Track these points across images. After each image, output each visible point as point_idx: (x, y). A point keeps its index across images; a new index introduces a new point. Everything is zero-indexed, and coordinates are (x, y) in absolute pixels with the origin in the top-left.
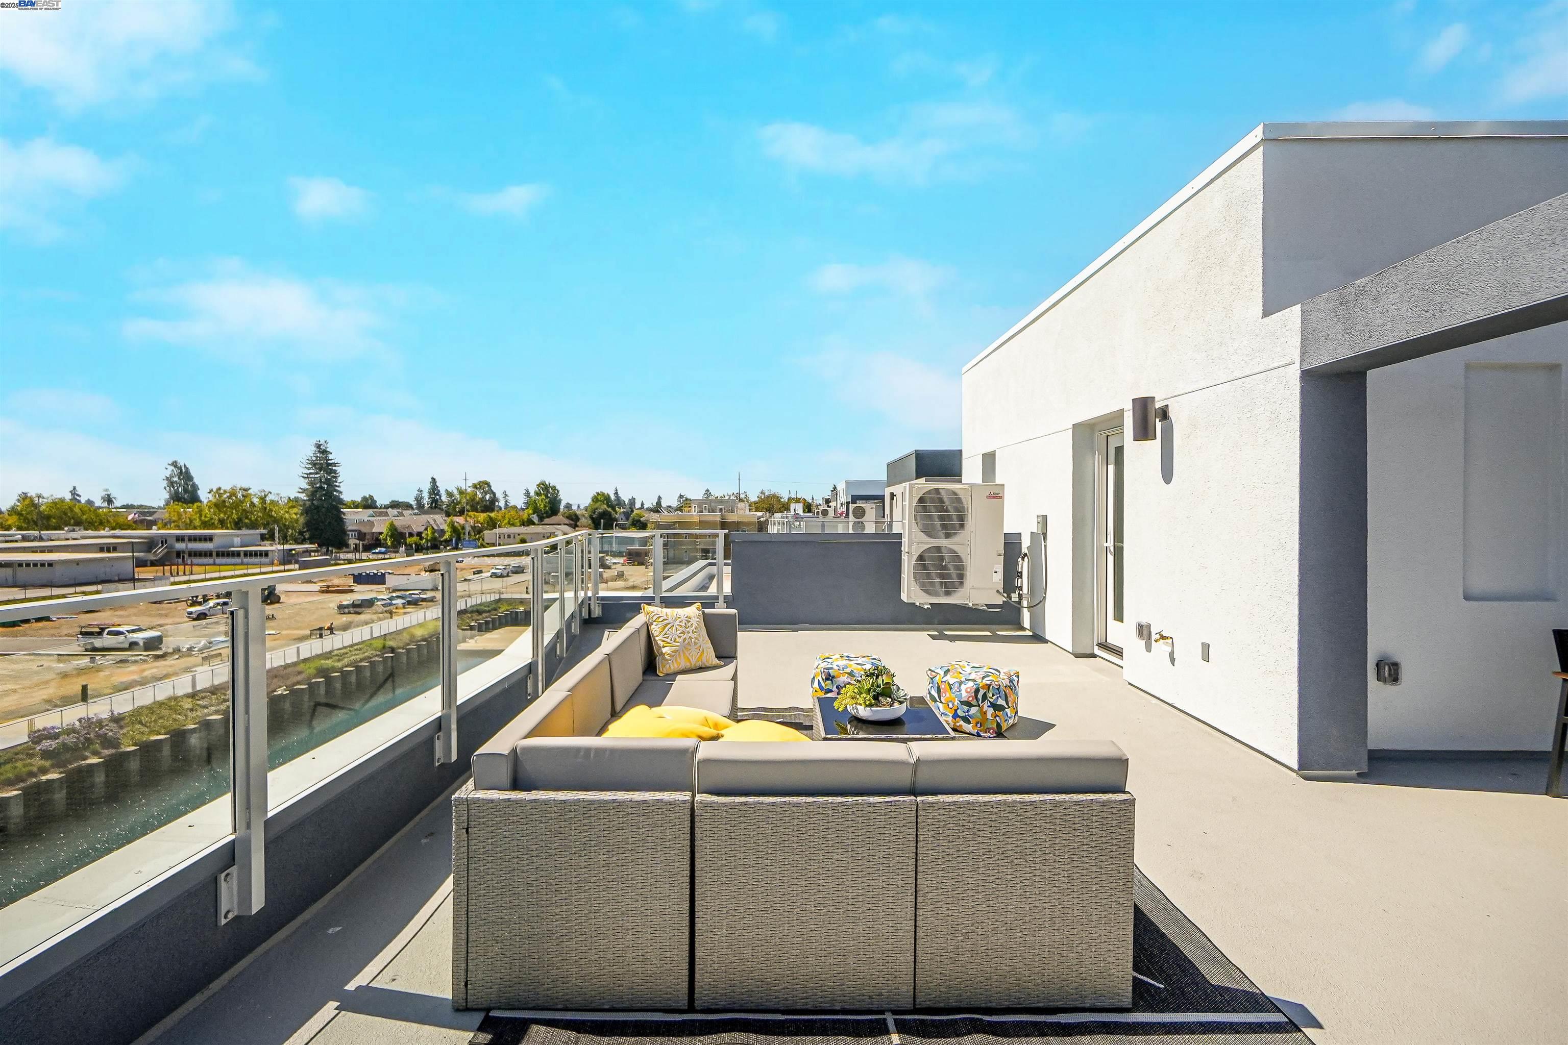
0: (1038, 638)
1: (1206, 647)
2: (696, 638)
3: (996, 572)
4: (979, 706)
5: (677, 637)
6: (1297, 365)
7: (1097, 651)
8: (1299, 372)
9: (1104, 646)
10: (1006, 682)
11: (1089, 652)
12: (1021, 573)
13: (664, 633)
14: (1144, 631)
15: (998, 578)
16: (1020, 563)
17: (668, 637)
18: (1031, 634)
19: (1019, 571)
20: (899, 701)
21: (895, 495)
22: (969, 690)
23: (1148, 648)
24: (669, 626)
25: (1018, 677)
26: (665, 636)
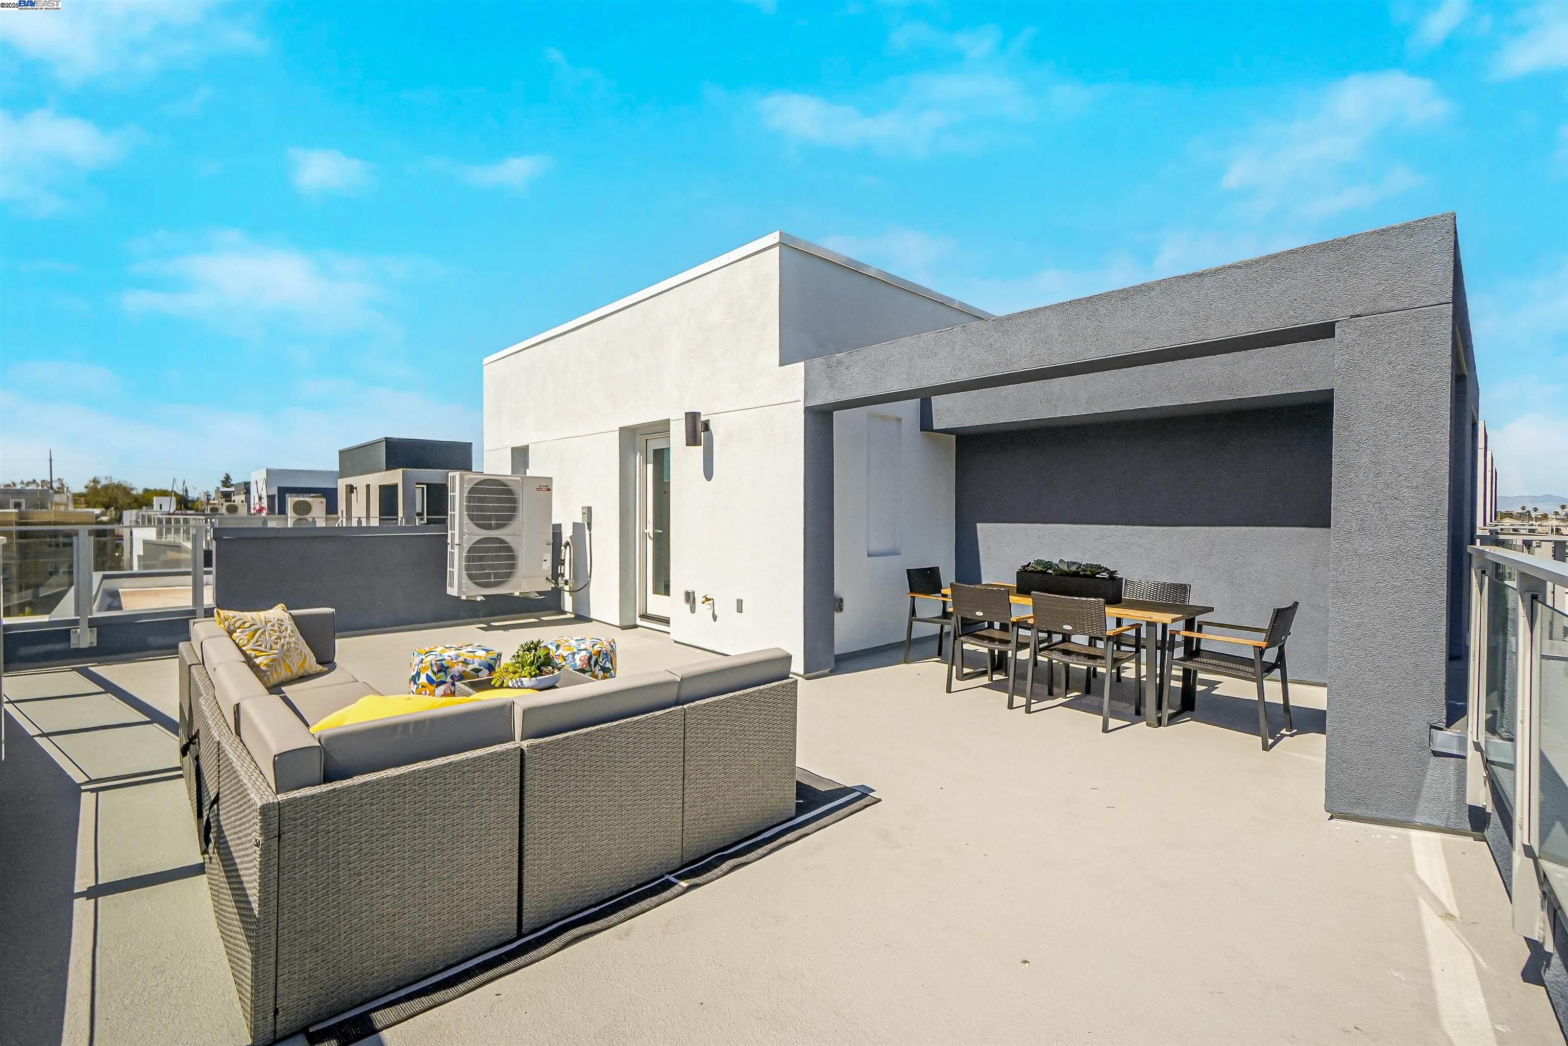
0: (581, 618)
1: (740, 603)
2: (295, 643)
3: (545, 561)
4: (592, 671)
5: (273, 644)
6: (802, 402)
7: (639, 622)
8: (803, 407)
9: (645, 616)
10: (609, 648)
11: (632, 623)
12: (564, 560)
13: (255, 639)
14: (690, 597)
15: (547, 566)
16: (563, 551)
17: (261, 645)
18: (573, 616)
19: (562, 559)
20: (558, 668)
21: (356, 488)
22: (582, 659)
23: (693, 610)
24: (260, 632)
25: (614, 643)
26: (256, 644)
